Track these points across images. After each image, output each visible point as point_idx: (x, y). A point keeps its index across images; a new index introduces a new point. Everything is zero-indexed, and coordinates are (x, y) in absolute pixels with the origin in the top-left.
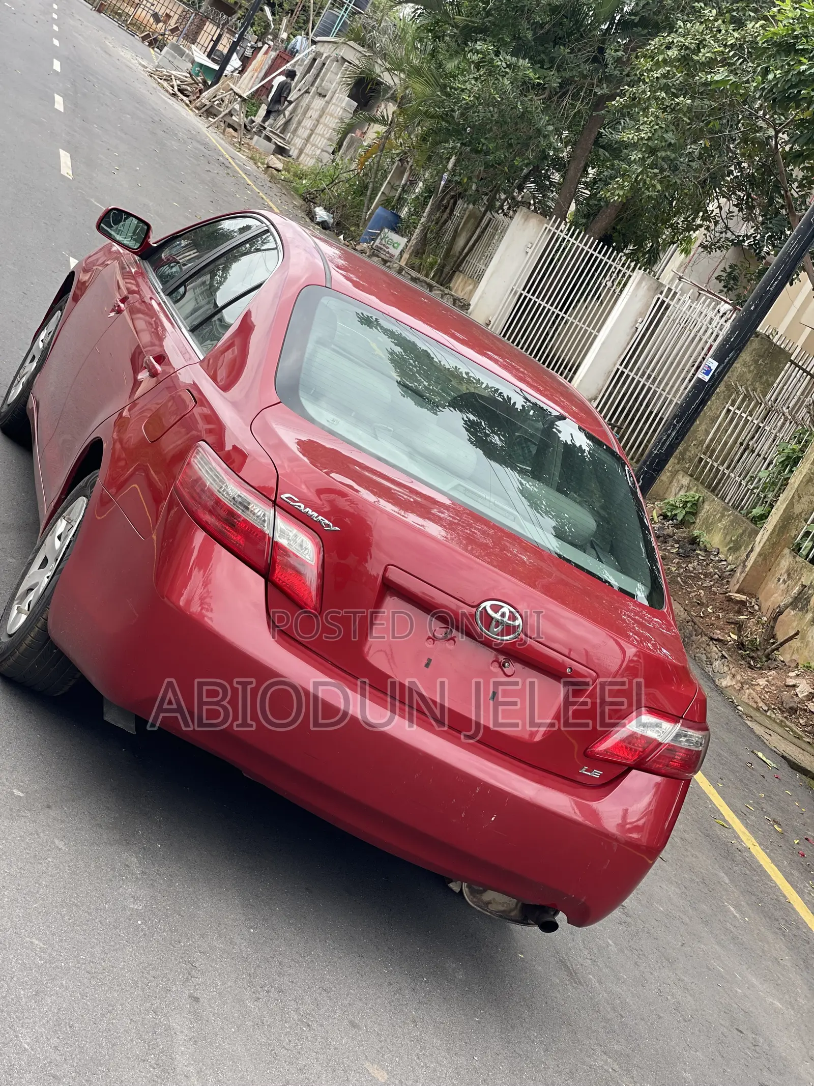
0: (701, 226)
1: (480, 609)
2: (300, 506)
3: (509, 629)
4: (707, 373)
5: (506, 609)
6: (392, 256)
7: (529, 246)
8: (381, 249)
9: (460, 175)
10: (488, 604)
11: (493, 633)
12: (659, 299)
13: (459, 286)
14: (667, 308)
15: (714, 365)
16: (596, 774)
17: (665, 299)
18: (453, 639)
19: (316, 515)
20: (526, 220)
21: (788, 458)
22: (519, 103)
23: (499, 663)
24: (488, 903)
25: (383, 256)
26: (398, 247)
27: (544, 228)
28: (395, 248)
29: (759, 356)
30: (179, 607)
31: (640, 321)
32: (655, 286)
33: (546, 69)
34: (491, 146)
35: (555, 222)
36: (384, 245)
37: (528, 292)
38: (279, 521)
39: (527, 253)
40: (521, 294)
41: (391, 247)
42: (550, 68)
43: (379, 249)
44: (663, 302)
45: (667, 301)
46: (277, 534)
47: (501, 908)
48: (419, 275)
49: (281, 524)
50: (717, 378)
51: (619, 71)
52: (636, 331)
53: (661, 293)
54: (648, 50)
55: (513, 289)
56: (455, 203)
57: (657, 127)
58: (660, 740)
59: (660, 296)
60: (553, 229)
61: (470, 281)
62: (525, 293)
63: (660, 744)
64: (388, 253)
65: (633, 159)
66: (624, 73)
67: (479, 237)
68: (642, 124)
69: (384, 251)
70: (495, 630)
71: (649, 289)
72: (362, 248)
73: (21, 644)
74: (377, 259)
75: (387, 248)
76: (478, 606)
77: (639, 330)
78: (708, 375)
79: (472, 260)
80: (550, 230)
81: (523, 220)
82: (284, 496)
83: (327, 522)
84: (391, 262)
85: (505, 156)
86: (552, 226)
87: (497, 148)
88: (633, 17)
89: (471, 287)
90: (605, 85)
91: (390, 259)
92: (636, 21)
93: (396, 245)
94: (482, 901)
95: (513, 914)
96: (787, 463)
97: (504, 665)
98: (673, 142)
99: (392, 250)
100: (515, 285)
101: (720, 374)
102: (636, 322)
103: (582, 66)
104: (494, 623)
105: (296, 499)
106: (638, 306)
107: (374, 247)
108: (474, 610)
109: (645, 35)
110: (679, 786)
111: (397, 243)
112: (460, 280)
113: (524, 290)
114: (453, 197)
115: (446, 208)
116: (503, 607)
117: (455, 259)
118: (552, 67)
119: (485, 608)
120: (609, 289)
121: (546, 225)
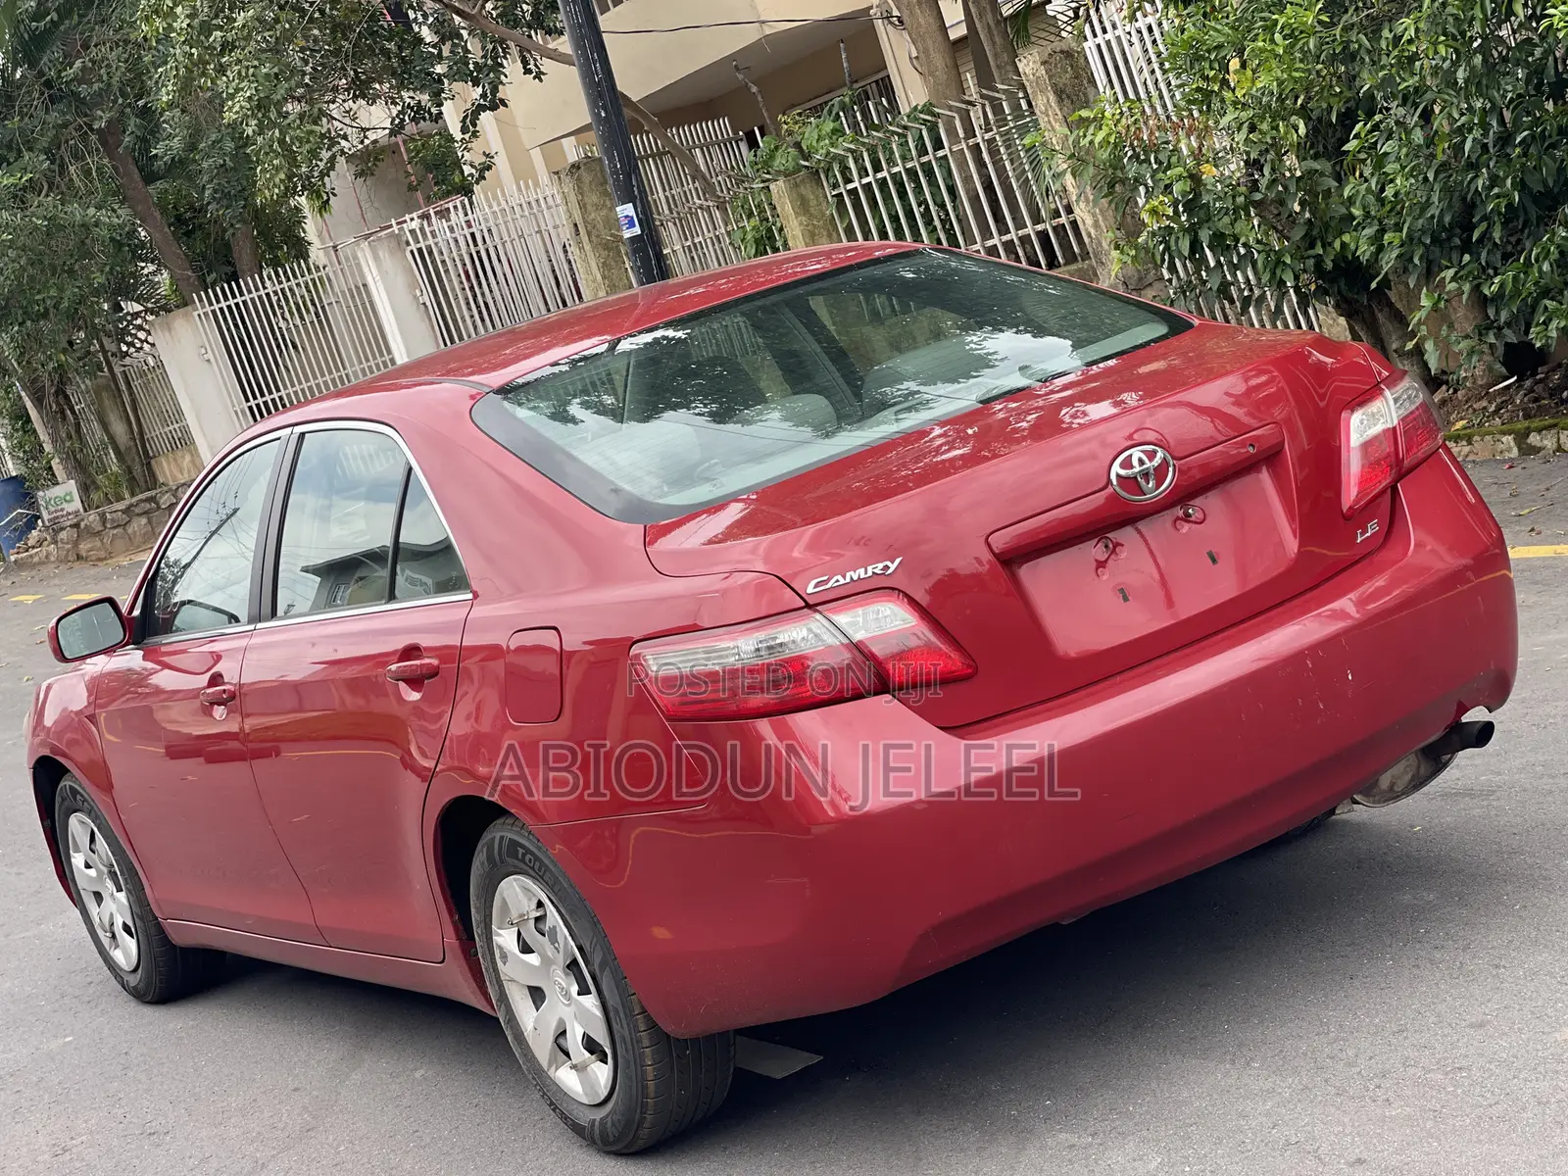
0: (333, 157)
1: (1115, 482)
2: (837, 581)
3: (1160, 473)
4: (631, 225)
5: (1136, 454)
6: (77, 512)
7: (203, 351)
8: (57, 517)
9: (51, 359)
10: (1116, 469)
11: (1153, 492)
12: (412, 252)
13: (171, 471)
14: (431, 253)
15: (627, 210)
16: (1372, 528)
17: (418, 246)
18: (1117, 545)
19: (862, 571)
20: (170, 330)
21: (757, 242)
22: (34, 219)
23: (1182, 519)
24: (1391, 788)
25: (69, 523)
26: (72, 497)
27: (197, 318)
28: (72, 501)
29: (602, 184)
30: (831, 821)
31: (418, 294)
32: (394, 244)
33: (16, 161)
34: (53, 292)
35: (200, 300)
36: (56, 511)
37: (255, 398)
38: (836, 618)
39: (208, 361)
40: (250, 408)
41: (65, 505)
42: (19, 155)
43: (54, 521)
44: (420, 250)
45: (422, 245)
46: (850, 632)
47: (1408, 777)
48: (127, 502)
49: (842, 619)
50: (646, 218)
51: (97, 81)
52: (426, 307)
53: (408, 244)
54: (143, 9)
55: (236, 412)
56: (67, 397)
57: (251, 70)
58: (1390, 426)
59: (409, 248)
60: (208, 309)
61: (179, 453)
62: (253, 403)
63: (1394, 428)
64: (69, 514)
65: (251, 133)
66: (105, 78)
67: (134, 402)
68: (227, 87)
69: (62, 516)
70: (1150, 485)
71: (391, 253)
72: (37, 539)
73: (645, 1088)
74: (64, 532)
75: (62, 510)
76: (1109, 481)
77: (428, 304)
78: (634, 226)
79: (156, 431)
80: (206, 314)
81: (167, 334)
82: (810, 589)
83: (881, 566)
84: (83, 520)
85: (78, 287)
86: (203, 307)
87: (61, 290)
88: (49, 18)
89: (188, 458)
90: (99, 113)
91: (79, 518)
92: (56, 18)
93: (68, 498)
94: (1385, 792)
95: (1422, 771)
96: (762, 248)
97: (1190, 516)
98: (276, 70)
99: (70, 508)
100: (234, 406)
101: (644, 212)
102: (415, 297)
103: (49, 119)
104: (1142, 482)
105: (825, 578)
106: (400, 281)
107: (47, 524)
108: (1110, 490)
109: (79, 23)
110: (1443, 460)
111: (67, 494)
112: (165, 464)
113: (247, 400)
114: (57, 394)
115: (63, 412)
116: (1131, 456)
117: (134, 450)
118: (20, 151)
119: (1118, 476)
120: (288, 329)
121: (195, 314)
